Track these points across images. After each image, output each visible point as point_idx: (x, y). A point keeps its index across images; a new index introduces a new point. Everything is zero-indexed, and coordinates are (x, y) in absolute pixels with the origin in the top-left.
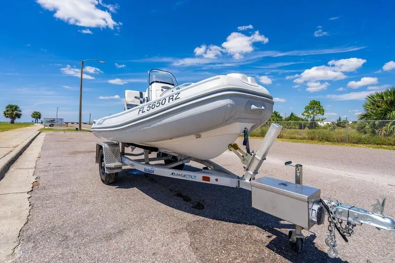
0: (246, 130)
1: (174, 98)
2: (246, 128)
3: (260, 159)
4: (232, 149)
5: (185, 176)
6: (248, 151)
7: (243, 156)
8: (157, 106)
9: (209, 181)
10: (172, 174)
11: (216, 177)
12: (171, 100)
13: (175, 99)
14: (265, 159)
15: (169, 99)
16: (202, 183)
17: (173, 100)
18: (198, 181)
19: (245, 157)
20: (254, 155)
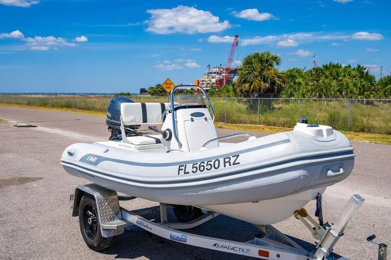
0: (319, 196)
1: (232, 162)
2: (318, 194)
3: (336, 235)
4: (299, 216)
5: (233, 249)
6: (321, 223)
7: (314, 229)
8: (207, 169)
9: (268, 256)
10: (215, 245)
11: (278, 253)
12: (227, 164)
13: (234, 164)
14: (343, 234)
15: (225, 162)
16: (259, 258)
17: (230, 165)
18: (251, 256)
19: (317, 230)
20: (329, 231)
